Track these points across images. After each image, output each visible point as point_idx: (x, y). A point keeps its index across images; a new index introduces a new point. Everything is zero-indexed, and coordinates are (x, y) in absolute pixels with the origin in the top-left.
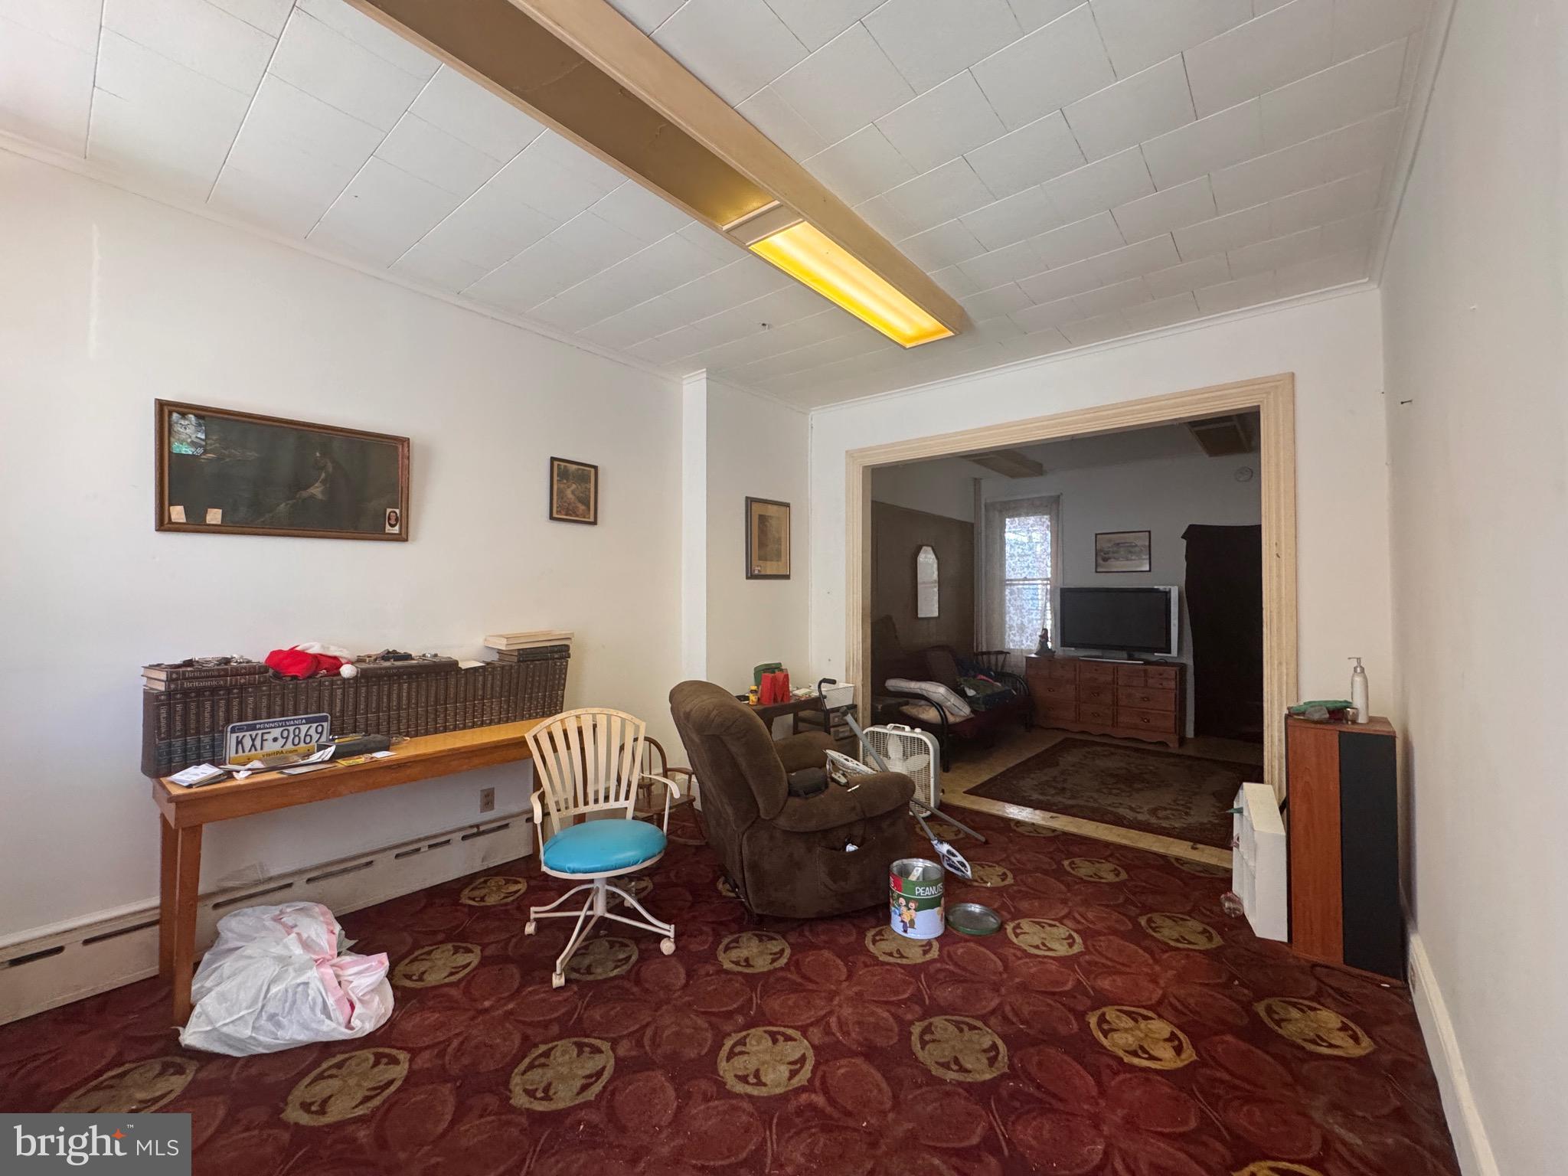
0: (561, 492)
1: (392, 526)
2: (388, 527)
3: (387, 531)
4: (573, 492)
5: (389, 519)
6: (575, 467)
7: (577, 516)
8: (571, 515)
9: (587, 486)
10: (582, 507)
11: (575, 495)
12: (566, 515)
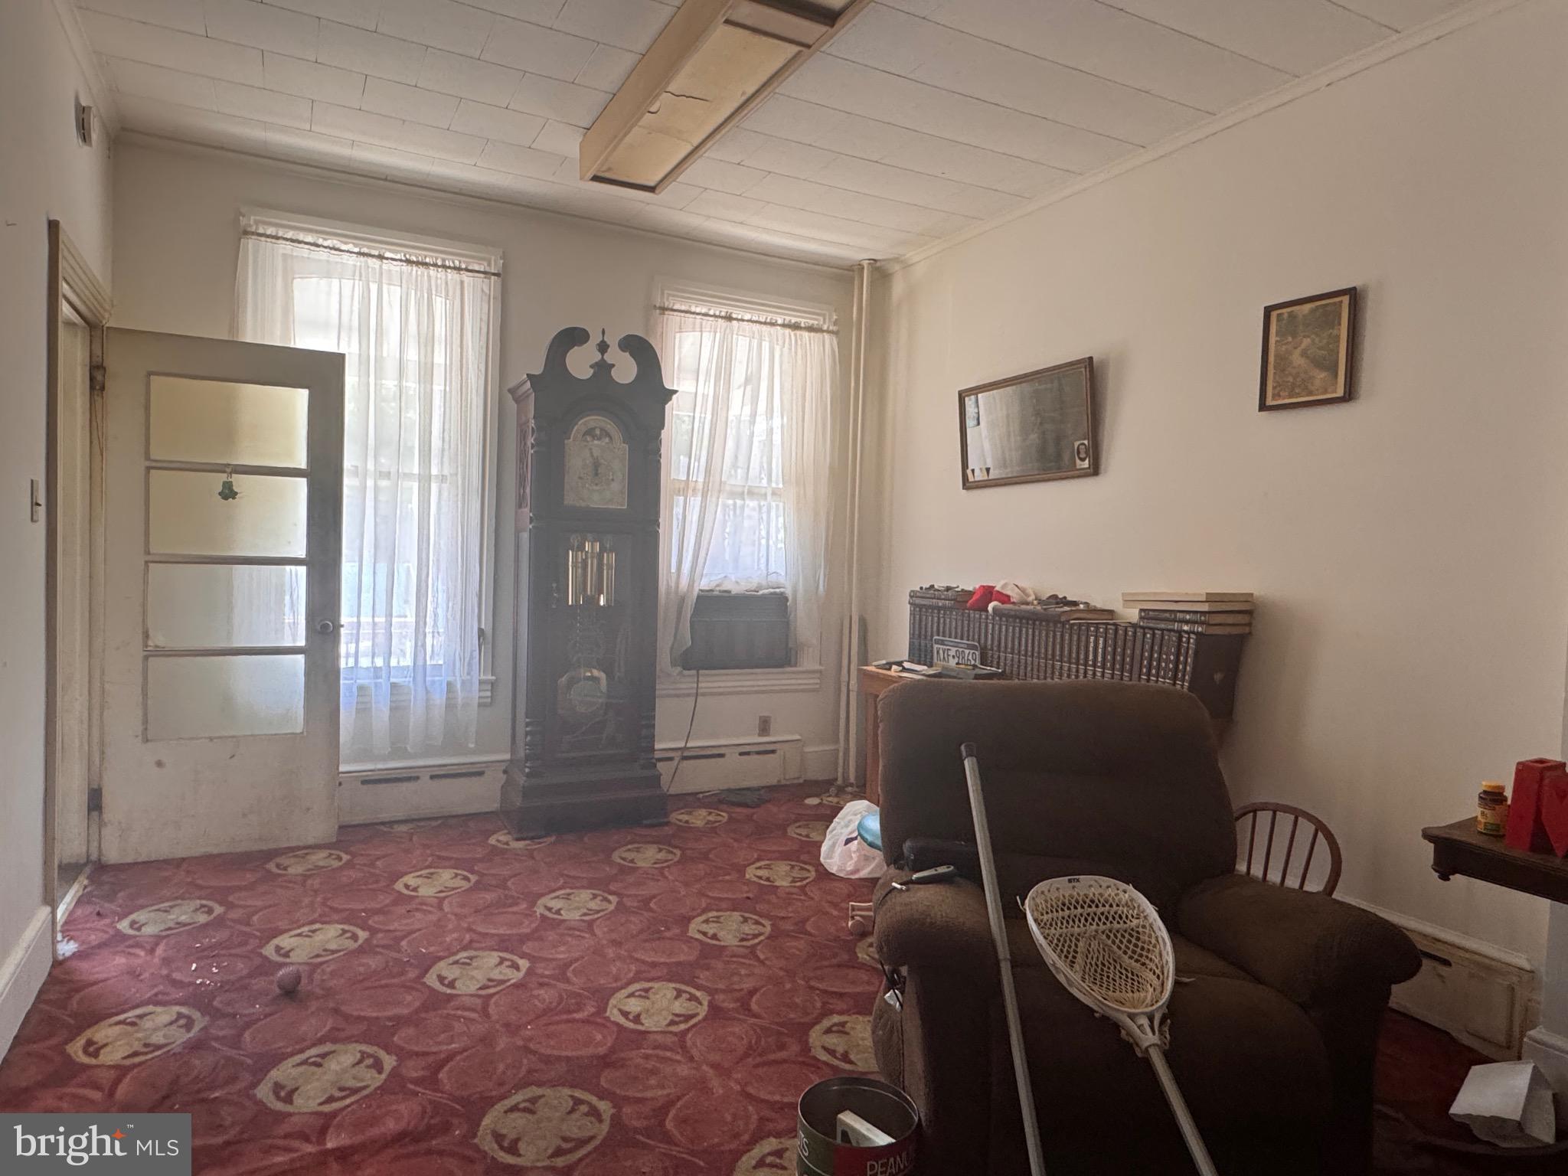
0: (1282, 359)
1: (1083, 460)
2: (1078, 461)
3: (1078, 467)
4: (1304, 354)
5: (1079, 453)
6: (1307, 307)
7: (1310, 393)
8: (1298, 395)
9: (1335, 332)
10: (1321, 376)
11: (1307, 357)
12: (1290, 397)
